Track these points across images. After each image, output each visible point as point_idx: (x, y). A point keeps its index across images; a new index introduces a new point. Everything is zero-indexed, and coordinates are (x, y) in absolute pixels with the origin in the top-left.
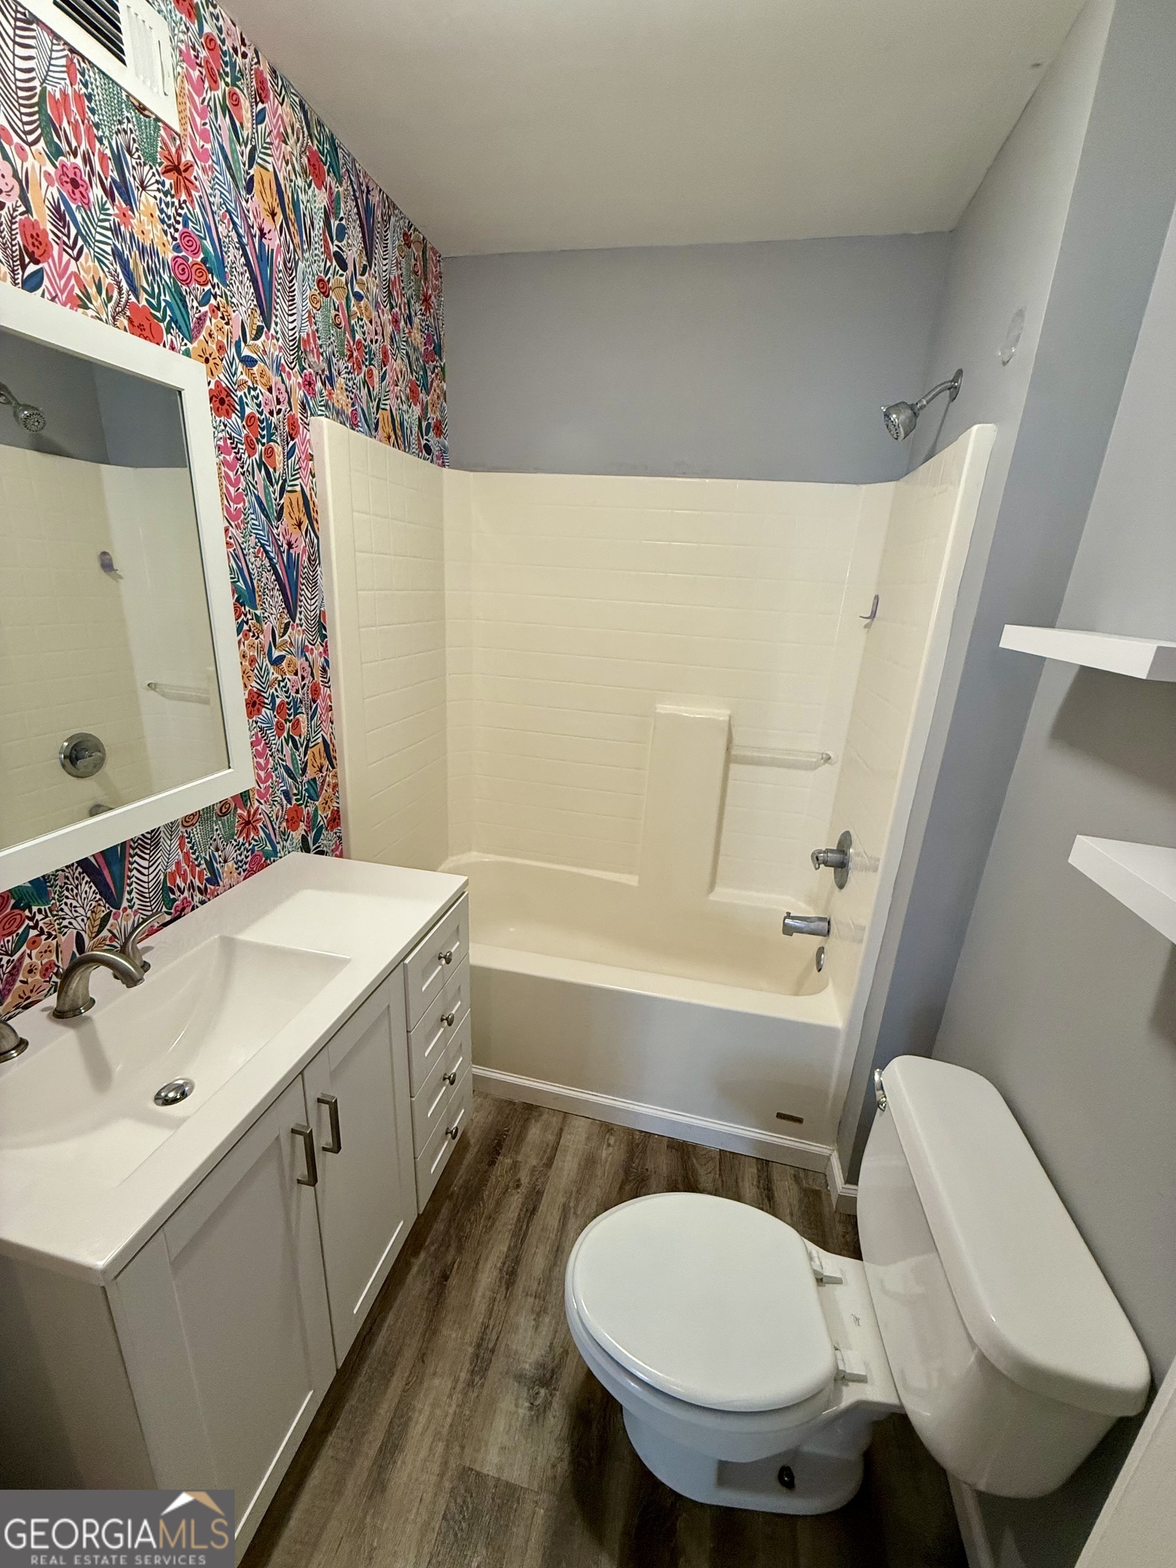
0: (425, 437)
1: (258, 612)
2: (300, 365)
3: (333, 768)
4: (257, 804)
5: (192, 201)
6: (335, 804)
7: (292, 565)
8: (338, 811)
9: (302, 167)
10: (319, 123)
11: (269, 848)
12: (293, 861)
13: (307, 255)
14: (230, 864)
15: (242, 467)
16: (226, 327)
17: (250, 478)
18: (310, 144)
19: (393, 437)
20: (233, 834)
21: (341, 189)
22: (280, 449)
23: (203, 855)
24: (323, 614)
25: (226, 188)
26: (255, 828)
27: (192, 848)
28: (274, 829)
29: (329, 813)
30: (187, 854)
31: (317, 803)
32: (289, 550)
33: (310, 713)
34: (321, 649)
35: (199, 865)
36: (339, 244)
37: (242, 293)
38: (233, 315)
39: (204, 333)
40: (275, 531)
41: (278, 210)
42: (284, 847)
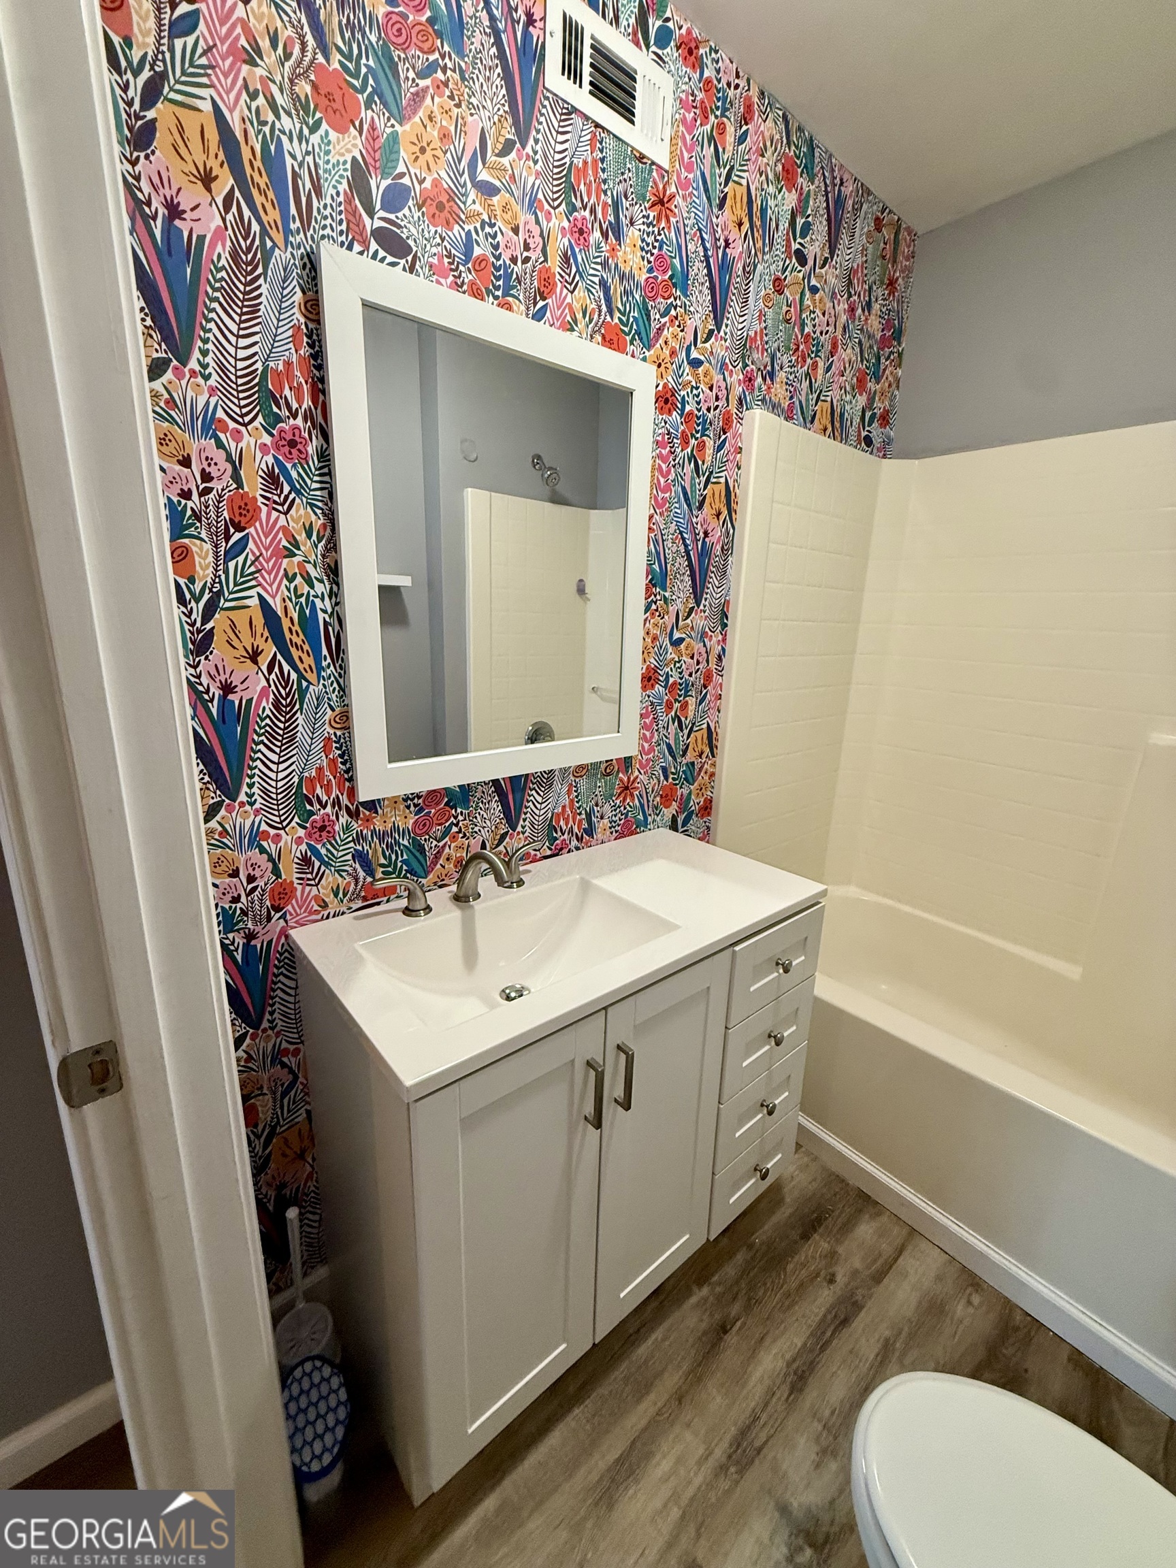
0: (867, 428)
1: (667, 594)
2: (744, 362)
3: (713, 756)
4: (637, 773)
5: (669, 228)
6: (709, 793)
7: (705, 553)
8: (711, 801)
9: (775, 175)
10: (800, 129)
11: (641, 817)
12: (659, 836)
13: (766, 257)
14: (606, 821)
15: (674, 460)
16: (681, 334)
17: (680, 470)
18: (787, 151)
19: (830, 429)
20: (612, 795)
21: (812, 187)
22: (712, 442)
23: (585, 806)
24: (727, 602)
25: (701, 209)
26: (632, 795)
27: (577, 797)
28: (648, 801)
29: (702, 800)
30: (572, 801)
31: (692, 787)
32: (704, 539)
33: (699, 698)
34: (720, 637)
35: (580, 814)
36: (802, 241)
37: (700, 299)
38: (689, 322)
39: (661, 341)
40: (694, 520)
41: (746, 220)
42: (654, 821)
